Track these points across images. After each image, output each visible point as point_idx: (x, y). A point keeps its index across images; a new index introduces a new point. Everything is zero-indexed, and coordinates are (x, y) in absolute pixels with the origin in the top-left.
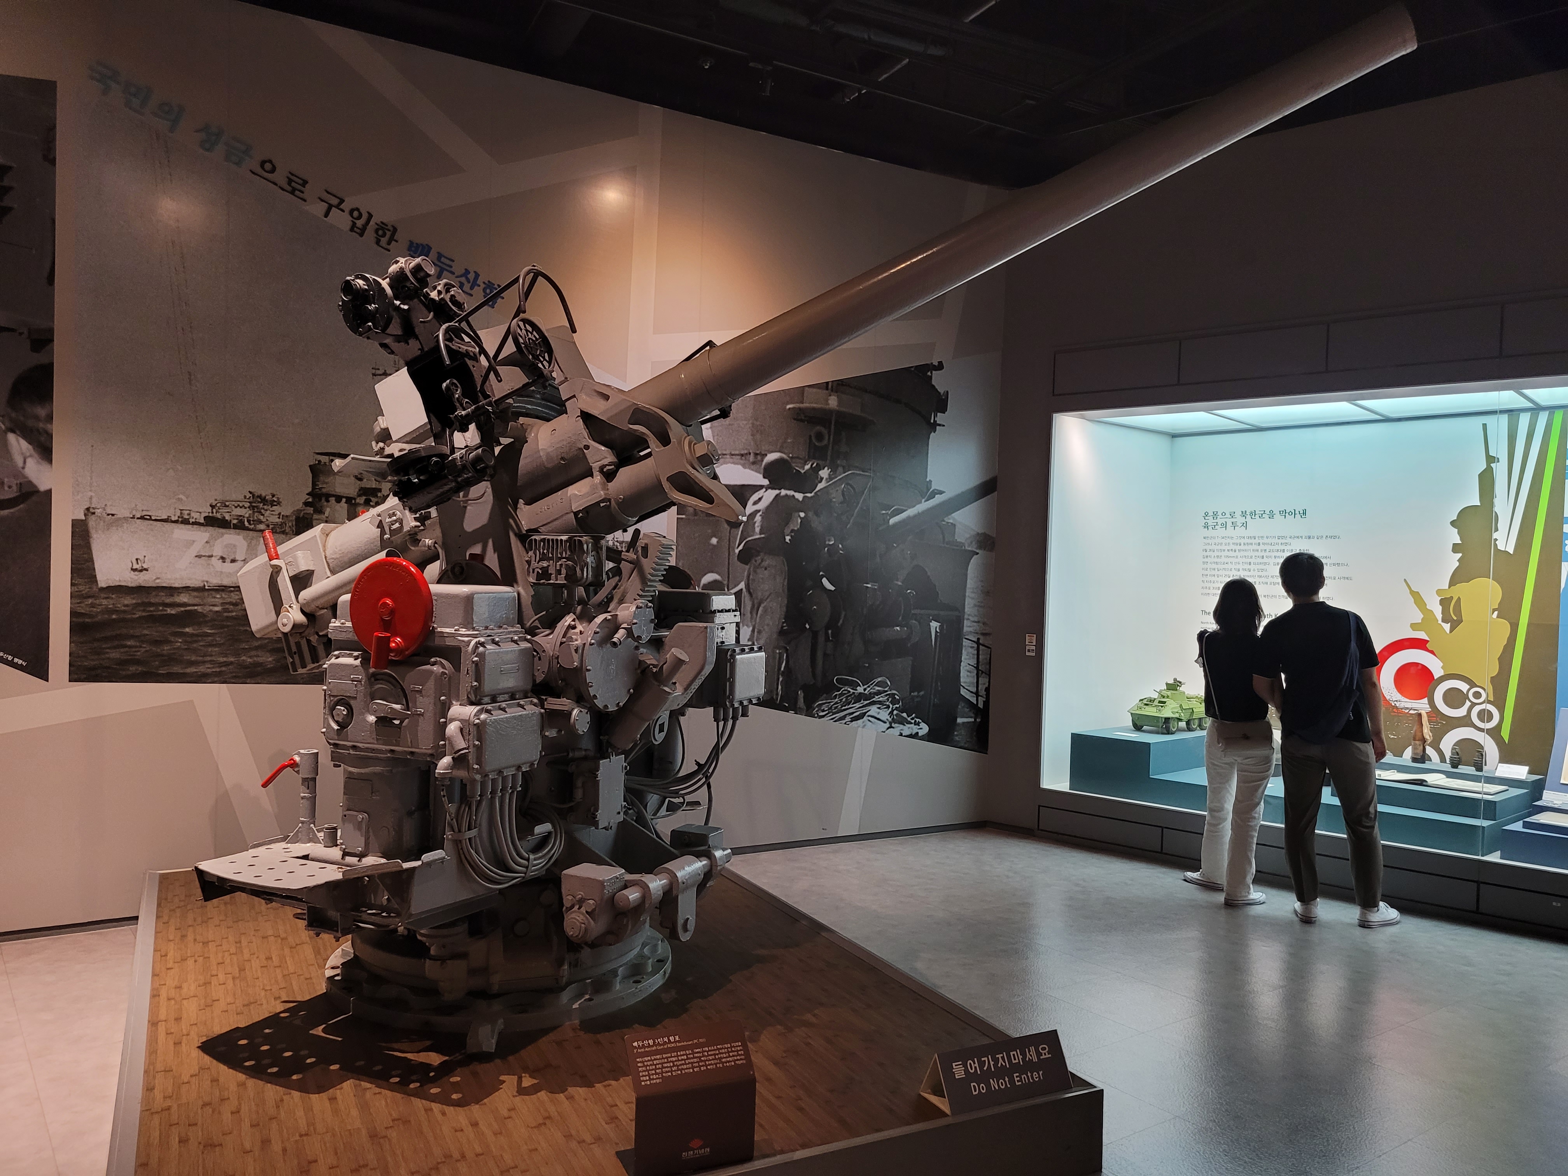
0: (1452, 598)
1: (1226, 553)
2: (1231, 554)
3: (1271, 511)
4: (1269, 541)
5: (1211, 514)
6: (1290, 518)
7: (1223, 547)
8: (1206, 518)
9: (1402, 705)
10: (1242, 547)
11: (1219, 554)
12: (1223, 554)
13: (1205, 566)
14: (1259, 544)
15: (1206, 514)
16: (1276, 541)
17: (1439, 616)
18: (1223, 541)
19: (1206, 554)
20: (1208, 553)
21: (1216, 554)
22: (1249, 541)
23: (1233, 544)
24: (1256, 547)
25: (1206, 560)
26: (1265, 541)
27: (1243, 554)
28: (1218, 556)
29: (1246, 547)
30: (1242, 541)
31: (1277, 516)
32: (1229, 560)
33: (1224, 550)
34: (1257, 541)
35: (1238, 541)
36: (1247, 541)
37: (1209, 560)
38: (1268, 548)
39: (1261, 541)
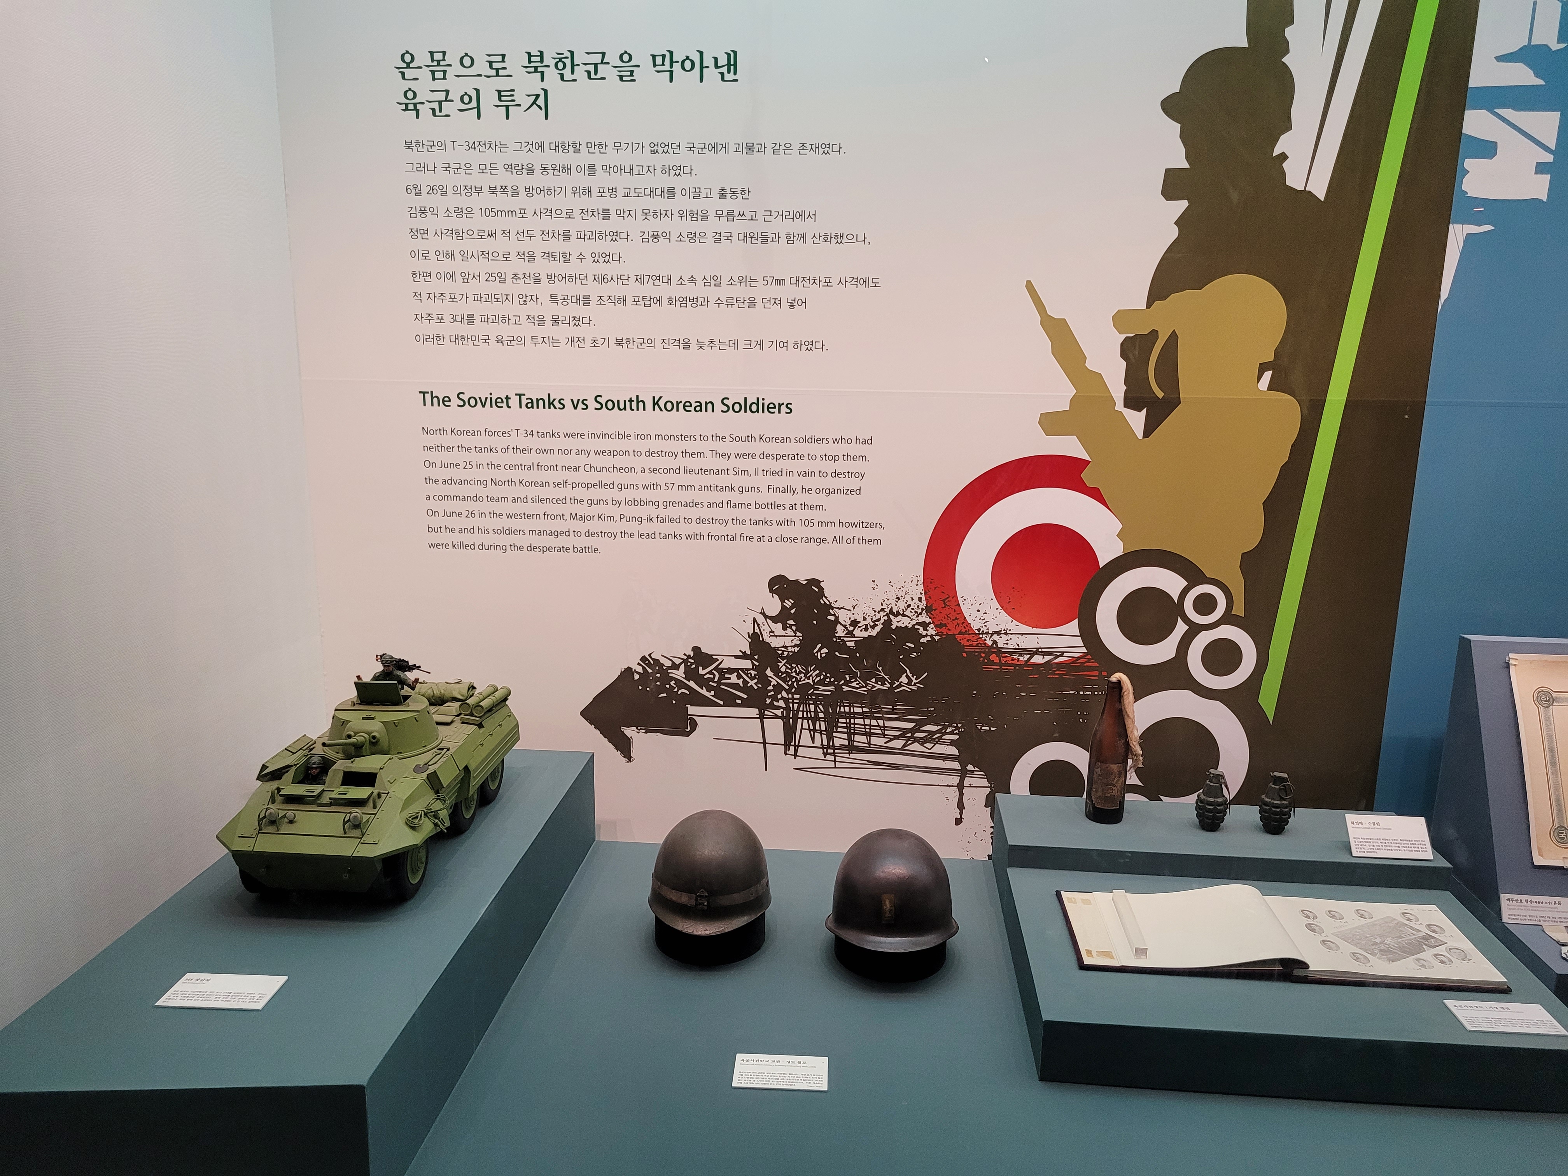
0: (1154, 334)
1: (487, 200)
2: (502, 202)
3: (626, 57)
4: (625, 158)
5: (421, 58)
6: (686, 79)
7: (475, 179)
8: (409, 73)
9: (1013, 642)
10: (538, 180)
11: (463, 201)
12: (476, 202)
13: (420, 245)
14: (592, 170)
15: (408, 60)
16: (647, 159)
17: (1118, 390)
18: (475, 158)
19: (418, 202)
20: (426, 200)
21: (454, 201)
22: (561, 158)
23: (509, 167)
24: (584, 181)
25: (419, 223)
26: (611, 157)
27: (540, 202)
28: (459, 211)
29: (550, 180)
30: (537, 158)
31: (645, 72)
32: (497, 224)
33: (479, 191)
34: (584, 158)
35: (524, 158)
36: (552, 158)
37: (429, 222)
38: (621, 181)
39: (598, 160)
